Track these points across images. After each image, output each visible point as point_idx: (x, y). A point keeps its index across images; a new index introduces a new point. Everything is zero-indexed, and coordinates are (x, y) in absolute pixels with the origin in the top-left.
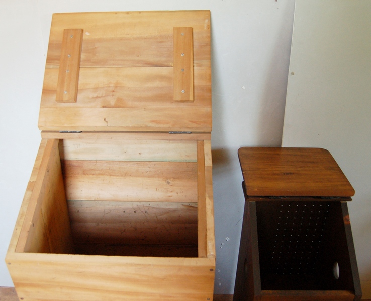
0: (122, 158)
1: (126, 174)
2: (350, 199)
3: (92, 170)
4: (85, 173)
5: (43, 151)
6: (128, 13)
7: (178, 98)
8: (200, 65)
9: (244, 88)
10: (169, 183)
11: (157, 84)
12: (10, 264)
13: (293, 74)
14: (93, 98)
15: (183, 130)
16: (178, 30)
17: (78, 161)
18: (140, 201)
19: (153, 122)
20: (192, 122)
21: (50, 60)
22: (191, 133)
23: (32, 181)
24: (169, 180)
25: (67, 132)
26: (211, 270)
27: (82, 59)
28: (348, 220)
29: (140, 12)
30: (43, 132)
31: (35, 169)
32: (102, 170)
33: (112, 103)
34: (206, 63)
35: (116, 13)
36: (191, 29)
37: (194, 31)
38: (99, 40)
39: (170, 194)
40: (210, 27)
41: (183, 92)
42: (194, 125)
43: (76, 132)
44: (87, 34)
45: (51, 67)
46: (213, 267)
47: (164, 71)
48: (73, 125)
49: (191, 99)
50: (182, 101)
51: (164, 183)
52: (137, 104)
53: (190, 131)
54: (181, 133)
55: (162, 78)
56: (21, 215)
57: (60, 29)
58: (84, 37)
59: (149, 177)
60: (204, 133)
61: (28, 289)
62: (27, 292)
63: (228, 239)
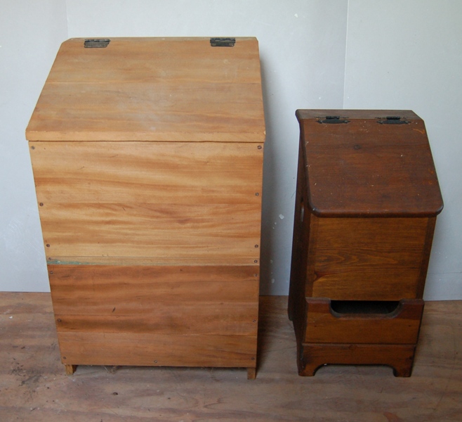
12: (33, 149)
26: (260, 148)
61: (49, 188)
62: (48, 192)
63: (282, 217)
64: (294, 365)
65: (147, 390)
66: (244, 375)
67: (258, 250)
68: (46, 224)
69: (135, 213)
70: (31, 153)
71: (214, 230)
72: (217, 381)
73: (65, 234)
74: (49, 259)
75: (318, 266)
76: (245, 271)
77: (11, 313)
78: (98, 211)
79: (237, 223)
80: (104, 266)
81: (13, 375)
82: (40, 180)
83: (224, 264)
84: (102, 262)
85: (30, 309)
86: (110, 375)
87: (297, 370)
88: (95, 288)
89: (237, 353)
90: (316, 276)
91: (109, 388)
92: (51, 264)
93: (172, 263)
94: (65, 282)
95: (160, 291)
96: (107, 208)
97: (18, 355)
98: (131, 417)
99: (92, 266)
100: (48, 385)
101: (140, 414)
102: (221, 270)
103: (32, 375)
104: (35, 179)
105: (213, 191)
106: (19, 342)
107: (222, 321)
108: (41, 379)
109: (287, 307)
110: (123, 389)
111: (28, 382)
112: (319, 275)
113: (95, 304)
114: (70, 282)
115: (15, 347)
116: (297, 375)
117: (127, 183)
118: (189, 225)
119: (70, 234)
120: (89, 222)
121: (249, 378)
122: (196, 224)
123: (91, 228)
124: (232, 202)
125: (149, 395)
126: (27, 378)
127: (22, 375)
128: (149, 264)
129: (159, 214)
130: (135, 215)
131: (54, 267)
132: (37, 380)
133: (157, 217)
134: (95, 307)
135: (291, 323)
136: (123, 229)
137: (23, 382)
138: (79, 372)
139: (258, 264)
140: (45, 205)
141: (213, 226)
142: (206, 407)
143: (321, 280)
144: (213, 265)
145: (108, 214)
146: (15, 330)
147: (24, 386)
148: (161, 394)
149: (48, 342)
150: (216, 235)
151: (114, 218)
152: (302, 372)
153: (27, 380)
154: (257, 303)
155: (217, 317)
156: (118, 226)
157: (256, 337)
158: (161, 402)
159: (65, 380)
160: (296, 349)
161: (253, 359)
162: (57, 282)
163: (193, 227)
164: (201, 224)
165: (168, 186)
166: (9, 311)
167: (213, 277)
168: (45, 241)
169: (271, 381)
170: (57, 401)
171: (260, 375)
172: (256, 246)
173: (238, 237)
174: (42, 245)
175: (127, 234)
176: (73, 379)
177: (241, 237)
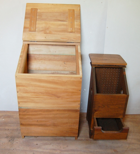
0: (49, 53)
1: (50, 60)
2: (126, 67)
3: (38, 58)
4: (35, 59)
5: (24, 47)
6: (53, 4)
7: (70, 31)
8: (77, 22)
9: (91, 32)
10: (65, 63)
11: (62, 27)
12: (16, 77)
13: (107, 28)
14: (41, 30)
15: (71, 42)
16: (70, 10)
17: (33, 54)
18: (54, 70)
19: (62, 38)
20: (74, 39)
21: (26, 18)
22: (74, 43)
23: (21, 55)
24: (65, 62)
25: (32, 41)
26: (81, 78)
27: (37, 18)
28: (125, 73)
29: (57, 4)
30: (24, 41)
31: (21, 52)
32: (41, 58)
33: (48, 32)
34: (79, 21)
35: (48, 4)
36: (74, 10)
37: (75, 11)
38: (43, 12)
39: (65, 68)
40: (80, 10)
41: (71, 29)
42: (75, 40)
43: (35, 41)
44: (39, 10)
45: (27, 20)
46: (81, 77)
47: (65, 23)
48: (35, 39)
49: (74, 31)
50: (71, 32)
51: (63, 63)
52: (56, 33)
53: (73, 42)
54: (70, 42)
55: (64, 25)
56: (19, 64)
57: (29, 8)
58: (38, 11)
59: (58, 61)
60: (78, 43)
61: (21, 88)
62: (20, 89)
63: (85, 90)
64: (88, 135)
65: (46, 143)
66: (74, 138)
67: (79, 105)
68: (19, 98)
69: (45, 95)
70: (16, 78)
71: (67, 100)
72: (66, 140)
73: (24, 100)
74: (19, 107)
75: (96, 108)
76: (76, 111)
77: (3, 118)
78: (34, 94)
79: (74, 98)
80: (35, 109)
81: (6, 139)
82: (18, 86)
83: (70, 109)
84: (35, 108)
85: (9, 117)
86: (35, 139)
87: (89, 137)
88: (32, 115)
89: (72, 133)
90: (95, 111)
91: (35, 143)
92: (20, 108)
93: (55, 109)
94: (24, 113)
95: (51, 116)
96: (37, 93)
97: (7, 132)
98: (42, 152)
99: (31, 109)
100: (17, 142)
101: (45, 151)
102: (69, 110)
103: (12, 138)
104: (16, 85)
105: (67, 90)
106: (7, 128)
107: (68, 124)
108: (14, 140)
109: (86, 116)
110: (39, 143)
111: (11, 141)
112: (96, 111)
113: (32, 119)
114: (25, 113)
115: (6, 129)
116: (89, 138)
117: (43, 87)
118: (60, 98)
119: (26, 100)
120: (31, 97)
121: (76, 139)
122: (62, 98)
123: (32, 99)
124: (73, 92)
125: (47, 145)
126: (10, 139)
127: (9, 138)
128: (48, 109)
129: (52, 95)
130: (45, 96)
131: (20, 109)
132: (13, 140)
133: (51, 96)
134: (32, 120)
135: (87, 121)
136: (41, 99)
137: (9, 141)
138: (26, 137)
139: (79, 109)
140: (19, 92)
141: (67, 99)
142: (63, 148)
143: (97, 112)
144: (67, 109)
145: (37, 95)
146: (5, 124)
147: (10, 142)
148: (50, 144)
149: (15, 128)
150: (68, 101)
151: (39, 96)
152: (90, 137)
153: (11, 140)
154: (79, 119)
155: (67, 123)
156: (40, 98)
157: (78, 128)
158: (50, 147)
159: (21, 140)
160: (89, 130)
161: (77, 134)
162: (21, 113)
163: (61, 99)
164: (64, 98)
165: (55, 88)
166: (3, 117)
167: (66, 112)
168: (18, 102)
169: (82, 140)
170: (20, 147)
171: (79, 138)
172: (79, 104)
173: (74, 102)
174: (17, 103)
175: (42, 101)
176: (24, 140)
177: (75, 102)
